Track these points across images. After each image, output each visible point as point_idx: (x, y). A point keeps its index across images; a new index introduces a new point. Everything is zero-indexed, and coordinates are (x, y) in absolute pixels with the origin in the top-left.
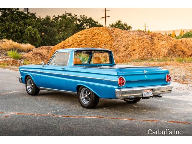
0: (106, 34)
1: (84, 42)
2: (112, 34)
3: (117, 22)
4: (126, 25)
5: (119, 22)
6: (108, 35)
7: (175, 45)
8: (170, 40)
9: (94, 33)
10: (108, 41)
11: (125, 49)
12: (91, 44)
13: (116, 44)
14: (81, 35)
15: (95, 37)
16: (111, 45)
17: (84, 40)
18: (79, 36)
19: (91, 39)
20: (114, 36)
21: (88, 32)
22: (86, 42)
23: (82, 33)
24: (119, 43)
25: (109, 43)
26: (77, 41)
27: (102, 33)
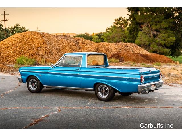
0: (39, 38)
1: (20, 45)
2: (44, 38)
3: (16, 25)
4: (24, 28)
5: (18, 25)
6: (41, 38)
7: (97, 48)
8: (92, 44)
9: (28, 36)
10: (42, 44)
11: (57, 51)
12: (27, 47)
13: (50, 47)
14: (16, 38)
15: (29, 41)
16: (46, 48)
17: (20, 43)
18: (15, 39)
19: (26, 42)
20: (46, 39)
21: (22, 35)
22: (22, 45)
23: (17, 36)
24: (52, 46)
25: (44, 46)
26: (13, 44)
27: (35, 36)
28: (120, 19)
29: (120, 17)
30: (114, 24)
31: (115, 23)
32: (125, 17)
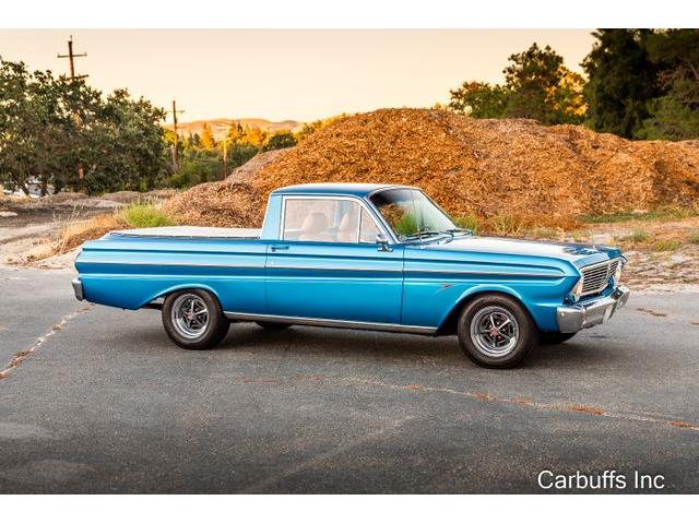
0: (437, 134)
3: (114, 96)
4: (146, 105)
5: (120, 94)
6: (444, 134)
9: (391, 129)
11: (520, 183)
15: (402, 145)
17: (370, 154)
18: (348, 143)
19: (395, 153)
22: (380, 162)
25: (466, 164)
26: (347, 159)
27: (420, 128)
28: (530, 55)
29: (531, 45)
30: (507, 73)
31: (511, 71)
32: (548, 48)
